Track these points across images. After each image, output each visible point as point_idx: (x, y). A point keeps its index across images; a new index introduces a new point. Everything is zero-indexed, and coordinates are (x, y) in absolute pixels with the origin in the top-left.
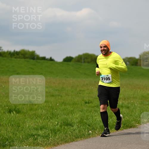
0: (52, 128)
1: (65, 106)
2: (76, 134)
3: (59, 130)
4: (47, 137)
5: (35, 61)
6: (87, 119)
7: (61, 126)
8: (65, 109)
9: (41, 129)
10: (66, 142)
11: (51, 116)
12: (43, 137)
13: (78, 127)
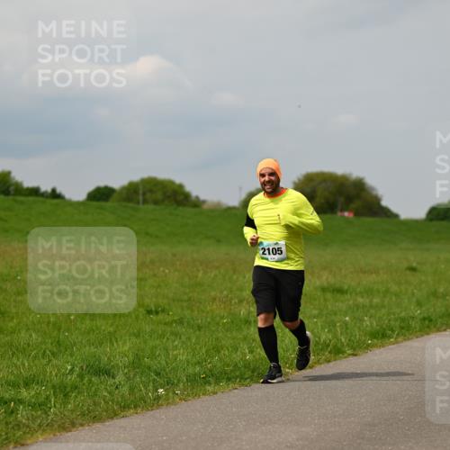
0: (56, 380)
1: (92, 320)
2: (123, 396)
3: (76, 388)
4: (42, 405)
5: (11, 197)
6: (153, 356)
7: (81, 376)
8: (91, 330)
9: (27, 385)
10: (97, 419)
11: (55, 350)
12: (33, 406)
13: (129, 378)
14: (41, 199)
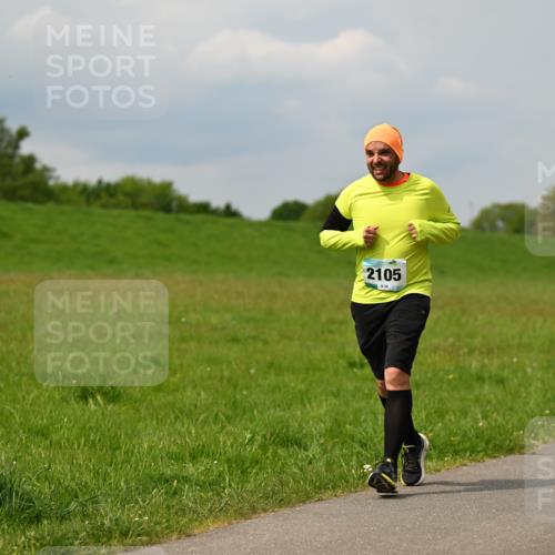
0: (231, 452)
1: (277, 375)
2: (318, 474)
3: (257, 462)
4: (213, 485)
5: (172, 216)
6: (356, 422)
7: (264, 447)
8: (277, 387)
9: (194, 458)
10: (284, 503)
11: (230, 412)
12: (202, 486)
13: (325, 451)
14: (210, 217)
